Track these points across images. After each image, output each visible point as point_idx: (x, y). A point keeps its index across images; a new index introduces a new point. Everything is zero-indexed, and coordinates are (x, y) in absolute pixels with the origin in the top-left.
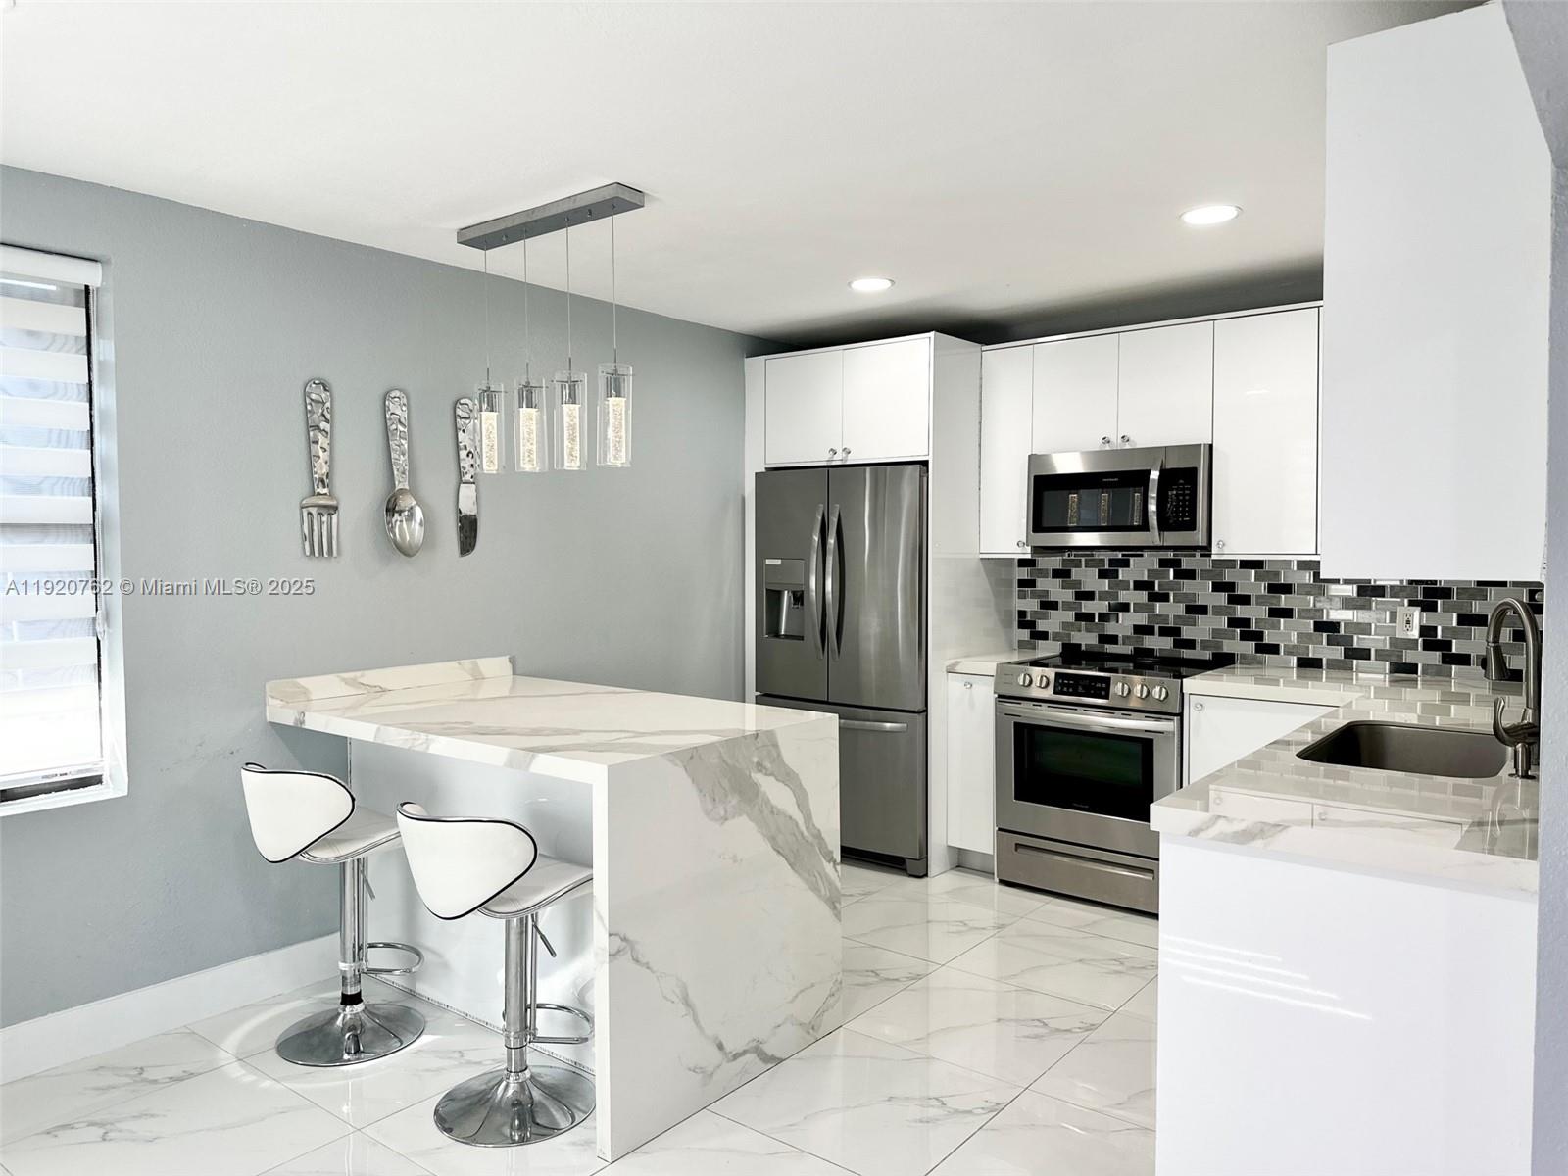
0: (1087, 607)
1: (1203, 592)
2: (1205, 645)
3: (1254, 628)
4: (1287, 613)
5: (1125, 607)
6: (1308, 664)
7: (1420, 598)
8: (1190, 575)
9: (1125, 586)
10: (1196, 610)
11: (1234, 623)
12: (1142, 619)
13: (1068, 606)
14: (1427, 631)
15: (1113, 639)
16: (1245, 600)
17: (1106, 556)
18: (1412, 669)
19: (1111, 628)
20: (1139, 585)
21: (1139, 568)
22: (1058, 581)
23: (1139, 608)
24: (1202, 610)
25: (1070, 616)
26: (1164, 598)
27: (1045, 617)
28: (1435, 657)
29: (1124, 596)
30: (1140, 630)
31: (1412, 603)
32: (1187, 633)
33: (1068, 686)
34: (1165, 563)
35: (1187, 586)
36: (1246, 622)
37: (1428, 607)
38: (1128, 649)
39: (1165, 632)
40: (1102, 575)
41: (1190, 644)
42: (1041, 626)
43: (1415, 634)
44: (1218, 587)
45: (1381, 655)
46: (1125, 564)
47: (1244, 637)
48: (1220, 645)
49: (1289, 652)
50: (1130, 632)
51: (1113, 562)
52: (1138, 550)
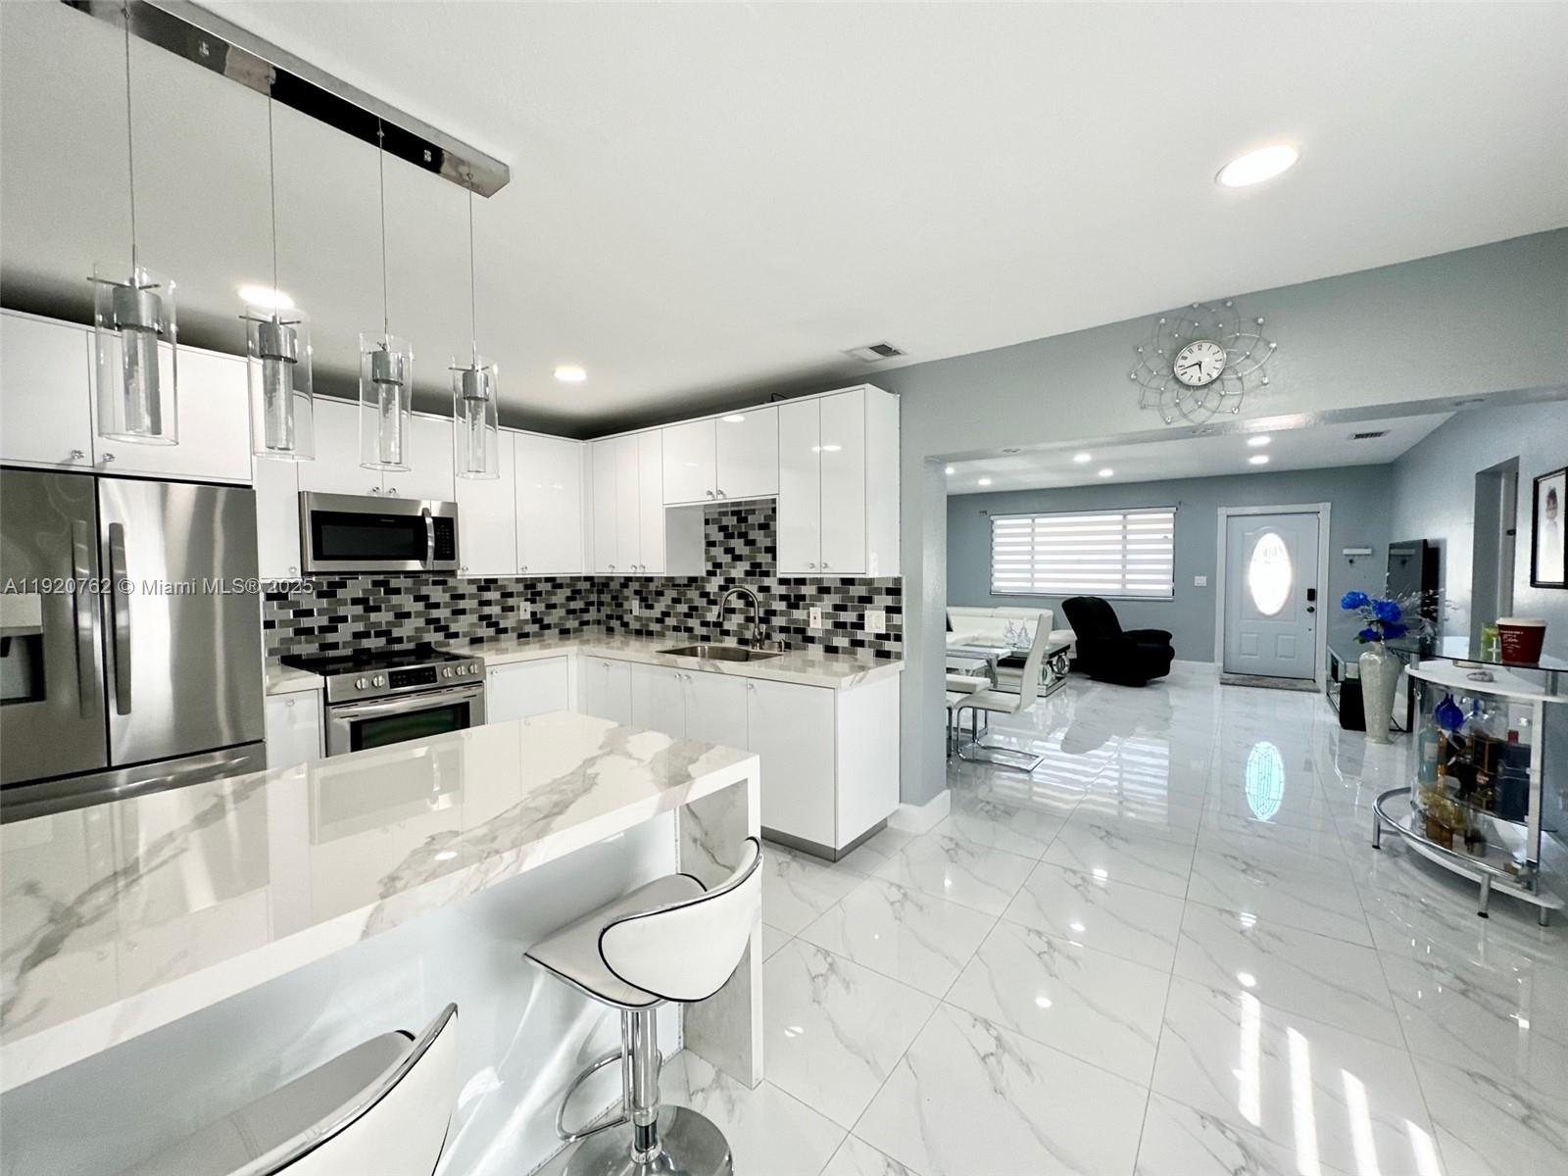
0: (306, 622)
1: (407, 603)
2: (410, 639)
3: (443, 623)
5: (344, 619)
7: (529, 597)
8: (397, 591)
9: (343, 602)
10: (402, 616)
11: (429, 622)
12: (360, 627)
14: (533, 614)
15: (335, 646)
16: (437, 606)
17: (324, 580)
19: (331, 638)
20: (355, 601)
21: (355, 589)
23: (356, 619)
24: (408, 615)
26: (377, 609)
29: (342, 611)
30: (357, 636)
31: (526, 600)
32: (396, 633)
33: (402, 680)
34: (375, 584)
35: (395, 599)
36: (438, 620)
37: (533, 601)
38: (349, 652)
39: (378, 634)
40: (321, 595)
41: (400, 640)
43: (528, 616)
44: (417, 599)
46: (343, 585)
47: (437, 630)
48: (421, 638)
50: (349, 638)
51: (331, 584)
52: (354, 575)
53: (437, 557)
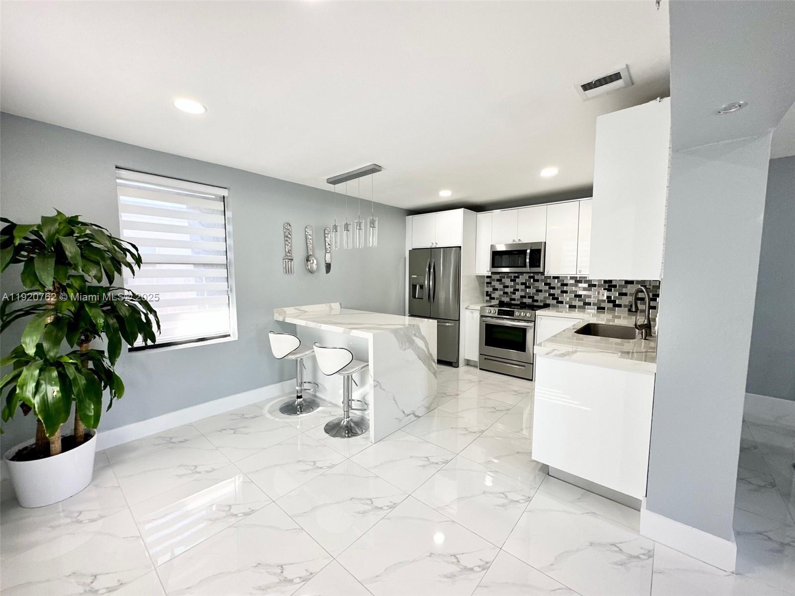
0: (506, 290)
1: (541, 285)
2: (541, 301)
3: (556, 296)
4: (566, 292)
5: (518, 290)
6: (572, 307)
7: (607, 287)
8: (537, 281)
9: (518, 284)
10: (539, 291)
11: (550, 295)
12: (523, 294)
13: (501, 290)
14: (609, 297)
15: (514, 300)
16: (554, 288)
17: (513, 275)
18: (604, 308)
19: (513, 296)
20: (522, 284)
21: (522, 279)
22: (498, 282)
23: (522, 290)
24: (541, 291)
25: (502, 293)
26: (529, 287)
27: (494, 293)
28: (611, 305)
29: (517, 287)
30: (522, 297)
31: (604, 289)
32: (536, 298)
33: (502, 313)
34: (530, 277)
35: (537, 284)
36: (554, 295)
37: (609, 290)
38: (519, 302)
39: (529, 297)
40: (512, 280)
41: (537, 301)
42: (493, 296)
43: (605, 298)
44: (546, 284)
45: (594, 304)
46: (518, 277)
47: (553, 299)
48: (546, 301)
49: (566, 303)
50: (519, 297)
51: (515, 277)
52: (522, 273)
53: (531, 266)
